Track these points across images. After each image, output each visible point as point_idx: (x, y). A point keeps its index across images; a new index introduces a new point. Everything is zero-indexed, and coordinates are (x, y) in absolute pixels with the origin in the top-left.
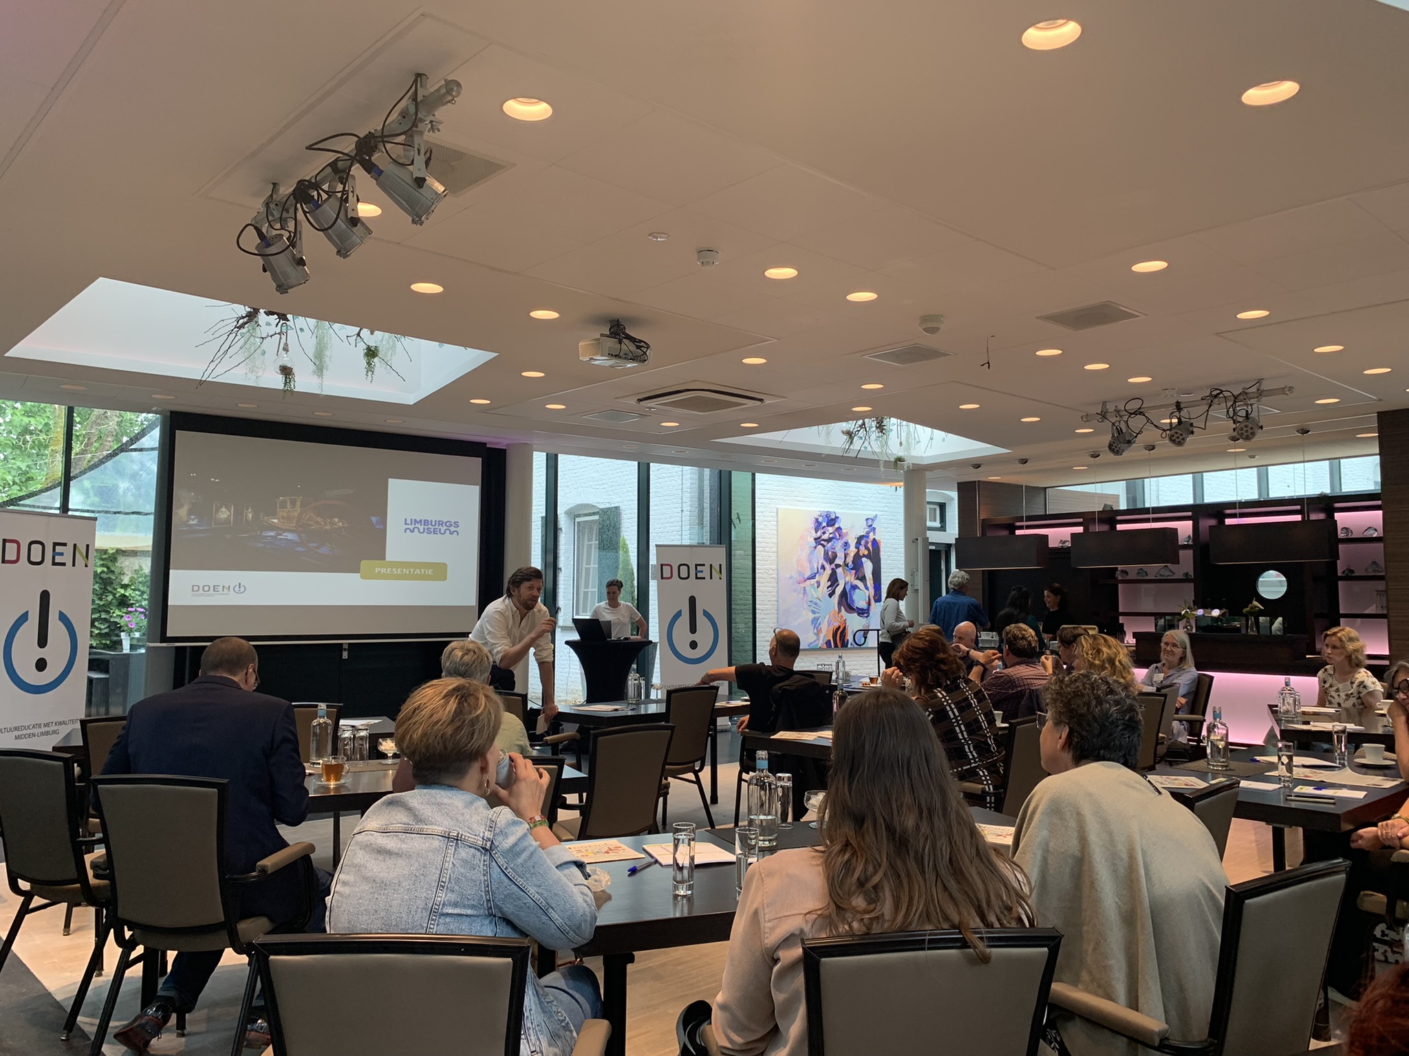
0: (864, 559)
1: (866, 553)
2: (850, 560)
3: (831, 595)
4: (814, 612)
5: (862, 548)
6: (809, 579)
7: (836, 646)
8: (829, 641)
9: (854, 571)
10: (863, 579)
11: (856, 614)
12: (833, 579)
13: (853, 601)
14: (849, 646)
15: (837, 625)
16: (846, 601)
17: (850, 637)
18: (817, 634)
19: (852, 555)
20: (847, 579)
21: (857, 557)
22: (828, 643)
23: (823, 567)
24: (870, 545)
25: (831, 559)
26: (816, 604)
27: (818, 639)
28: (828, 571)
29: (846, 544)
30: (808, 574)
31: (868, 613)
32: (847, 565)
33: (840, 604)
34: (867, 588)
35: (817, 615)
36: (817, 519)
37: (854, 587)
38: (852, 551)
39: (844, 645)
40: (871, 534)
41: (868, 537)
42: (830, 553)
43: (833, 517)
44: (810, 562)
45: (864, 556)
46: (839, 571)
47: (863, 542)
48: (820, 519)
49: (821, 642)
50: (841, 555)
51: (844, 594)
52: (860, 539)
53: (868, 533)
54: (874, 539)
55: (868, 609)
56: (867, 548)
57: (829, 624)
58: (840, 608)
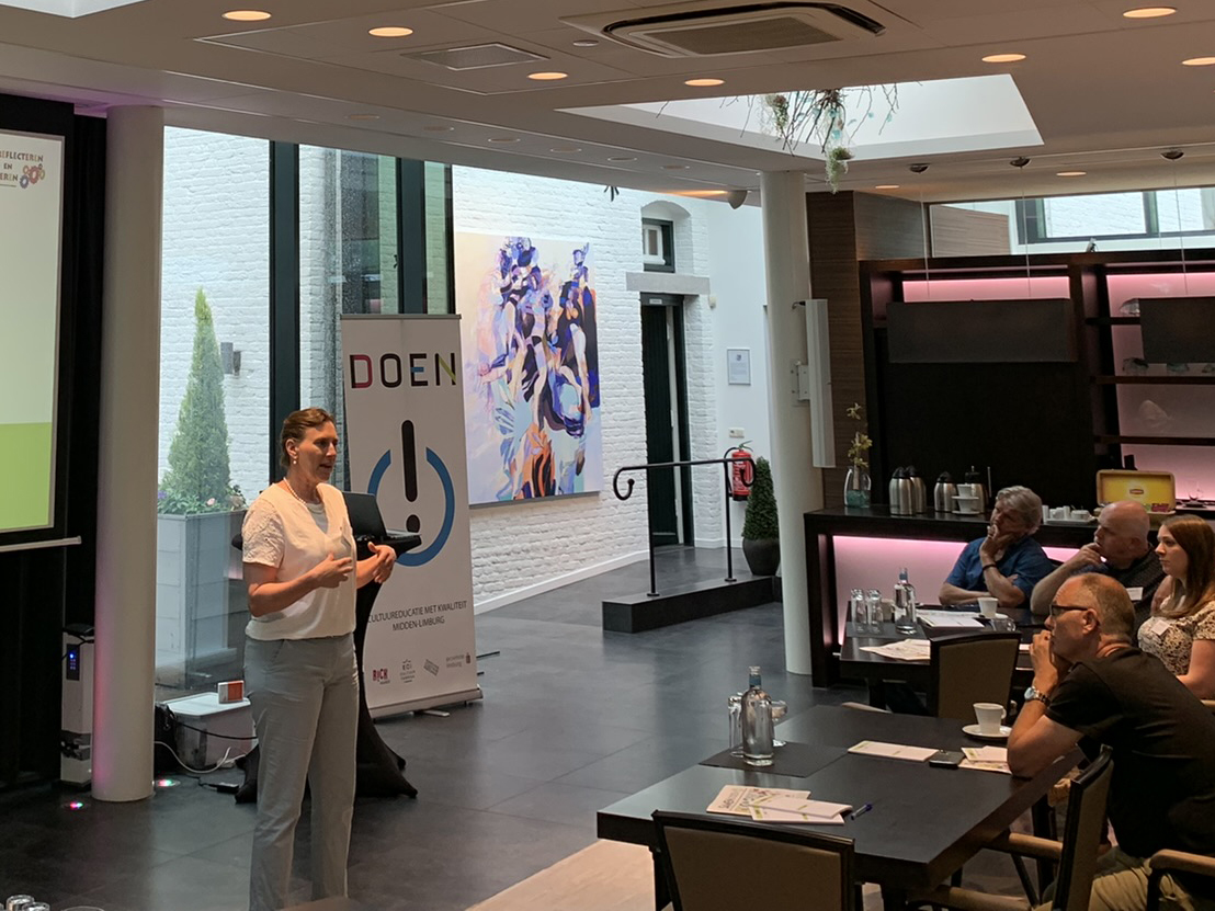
0: (573, 327)
1: (575, 314)
2: (553, 327)
3: (528, 396)
4: (504, 431)
5: (570, 305)
6: (495, 366)
7: (538, 494)
8: (528, 483)
9: (560, 350)
10: (571, 363)
11: (564, 431)
12: (530, 365)
13: (560, 406)
14: (557, 493)
15: (537, 452)
16: (549, 410)
17: (557, 476)
18: (510, 473)
19: (556, 318)
20: (551, 364)
21: (564, 322)
22: (526, 488)
23: (515, 344)
24: (580, 300)
25: (525, 326)
26: (506, 414)
27: (511, 482)
28: (523, 351)
29: (547, 298)
30: (493, 358)
31: (582, 428)
32: (549, 338)
33: (541, 412)
34: (579, 381)
35: (509, 436)
36: (504, 252)
37: (561, 380)
38: (556, 310)
39: (550, 492)
40: (582, 279)
41: (577, 285)
42: (524, 316)
43: (527, 248)
44: (496, 334)
45: (573, 320)
46: (539, 348)
47: (570, 295)
48: (509, 252)
49: (515, 490)
50: (540, 319)
51: (547, 394)
52: (567, 287)
53: (577, 277)
54: (586, 288)
55: (582, 420)
56: (577, 306)
57: (527, 450)
58: (541, 421)
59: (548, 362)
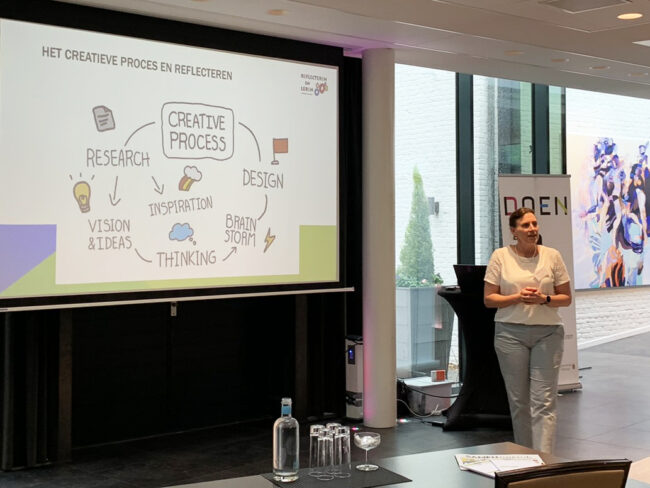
0: (638, 190)
1: (640, 183)
2: (626, 191)
3: (609, 229)
4: (594, 249)
5: (636, 178)
6: (590, 212)
7: (615, 285)
8: (608, 280)
9: (629, 204)
10: (636, 211)
11: (631, 250)
12: (611, 212)
13: (628, 235)
14: (626, 284)
15: (615, 261)
16: (623, 238)
17: (627, 275)
18: (598, 272)
19: (627, 185)
20: (624, 211)
21: (632, 188)
22: (607, 281)
23: (602, 200)
24: (643, 175)
25: (608, 190)
26: (596, 240)
27: (599, 278)
28: (607, 204)
29: (622, 174)
30: (588, 208)
31: (642, 248)
32: (623, 197)
33: (618, 239)
34: (640, 221)
35: (598, 252)
36: (596, 146)
37: (630, 221)
38: (628, 181)
39: (622, 283)
40: (644, 163)
41: (641, 166)
42: (608, 184)
43: (611, 144)
44: (591, 194)
45: (638, 187)
46: (617, 203)
47: (637, 172)
48: (599, 147)
49: (601, 282)
50: (617, 186)
51: (621, 229)
52: (635, 167)
53: (641, 161)
54: (647, 169)
55: (642, 244)
56: (640, 178)
57: (608, 259)
58: (617, 244)
59: (622, 211)
